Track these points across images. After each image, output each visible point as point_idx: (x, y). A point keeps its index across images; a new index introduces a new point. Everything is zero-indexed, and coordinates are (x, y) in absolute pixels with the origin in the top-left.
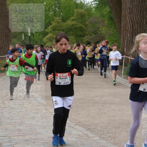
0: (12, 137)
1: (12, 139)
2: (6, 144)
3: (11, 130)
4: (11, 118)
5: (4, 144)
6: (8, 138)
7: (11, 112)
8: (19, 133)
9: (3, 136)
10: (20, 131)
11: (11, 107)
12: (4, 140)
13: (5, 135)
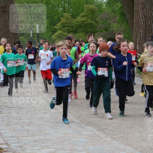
0: (20, 138)
1: (20, 139)
2: (14, 145)
3: (20, 131)
4: (19, 118)
5: (12, 145)
6: (16, 139)
7: (19, 112)
8: (28, 134)
9: (11, 137)
10: (29, 132)
11: (19, 107)
12: (12, 141)
13: (13, 136)
